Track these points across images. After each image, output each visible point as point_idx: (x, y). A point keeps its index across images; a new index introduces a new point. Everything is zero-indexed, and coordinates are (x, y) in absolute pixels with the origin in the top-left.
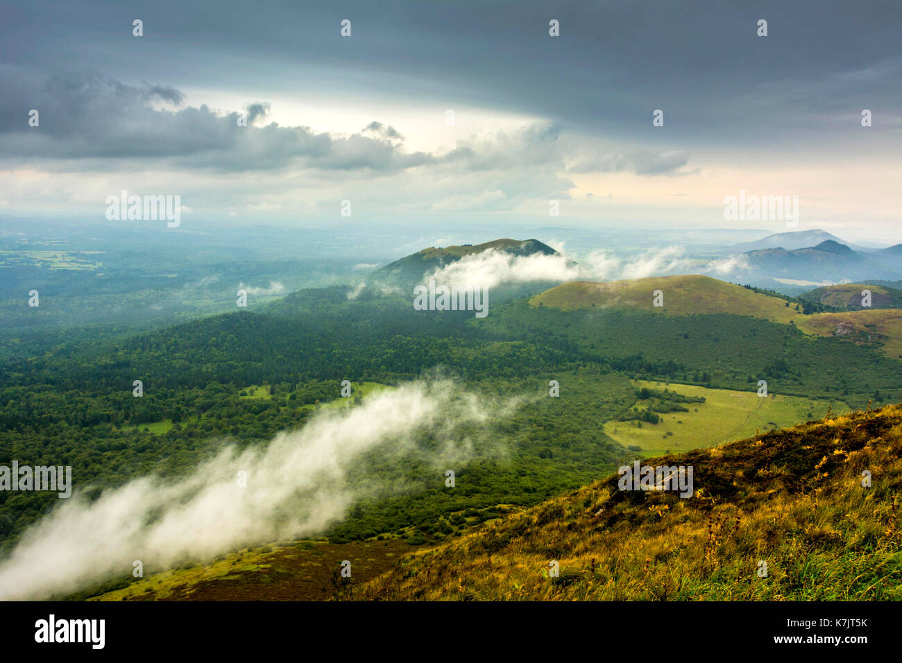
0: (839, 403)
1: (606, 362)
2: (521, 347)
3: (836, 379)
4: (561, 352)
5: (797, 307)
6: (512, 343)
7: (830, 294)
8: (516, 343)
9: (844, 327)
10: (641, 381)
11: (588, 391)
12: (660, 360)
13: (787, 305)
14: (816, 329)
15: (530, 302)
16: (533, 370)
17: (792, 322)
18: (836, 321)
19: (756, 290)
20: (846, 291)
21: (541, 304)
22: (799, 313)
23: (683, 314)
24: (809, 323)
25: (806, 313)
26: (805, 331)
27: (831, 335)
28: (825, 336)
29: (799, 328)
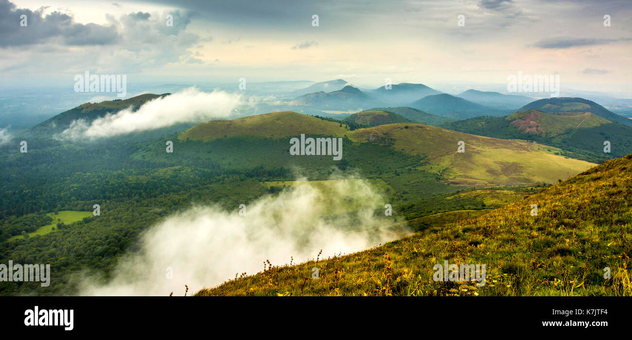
0: (378, 180)
1: (241, 173)
2: (180, 171)
3: (374, 166)
4: (209, 170)
5: (346, 127)
6: (173, 168)
7: (360, 118)
8: (177, 167)
9: (373, 136)
10: (266, 182)
11: (235, 194)
12: (275, 168)
13: (341, 126)
14: (359, 139)
15: (178, 138)
16: (193, 184)
17: (345, 136)
18: (368, 133)
19: (322, 118)
20: (368, 115)
21: (188, 139)
22: (348, 130)
23: (284, 136)
24: (354, 136)
25: (352, 129)
26: (354, 141)
27: (367, 141)
28: (364, 142)
29: (350, 139)
